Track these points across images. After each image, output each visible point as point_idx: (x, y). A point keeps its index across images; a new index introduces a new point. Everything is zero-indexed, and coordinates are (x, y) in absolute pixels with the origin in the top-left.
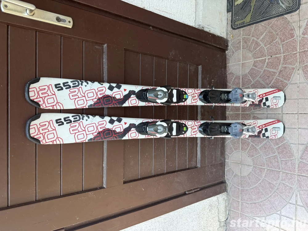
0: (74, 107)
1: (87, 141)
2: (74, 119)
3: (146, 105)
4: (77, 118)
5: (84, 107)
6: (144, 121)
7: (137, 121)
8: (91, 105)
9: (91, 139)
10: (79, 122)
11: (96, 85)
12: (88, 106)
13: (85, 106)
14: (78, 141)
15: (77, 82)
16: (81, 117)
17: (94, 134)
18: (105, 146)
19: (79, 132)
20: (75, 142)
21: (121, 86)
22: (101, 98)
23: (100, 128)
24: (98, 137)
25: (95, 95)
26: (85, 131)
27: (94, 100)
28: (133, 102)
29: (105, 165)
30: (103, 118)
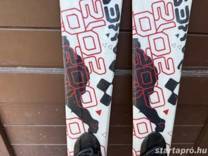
0: (135, 9)
1: (64, 34)
2: (112, 9)
3: (133, 151)
4: (113, 14)
5: (136, 29)
6: (102, 149)
7: (102, 136)
8: (139, 45)
9: (67, 43)
10: (105, 18)
11: (178, 56)
12: (137, 39)
13: (137, 33)
14: (63, 16)
15: (185, 18)
16: (115, 24)
17: (78, 49)
18: (55, 71)
19: (83, 18)
20: (62, 9)
21: (174, 104)
22: (152, 65)
23: (90, 63)
24: (72, 57)
25: (158, 53)
26: (86, 31)
27: (148, 50)
28: (142, 127)
29: (19, 69)
30: (110, 68)
